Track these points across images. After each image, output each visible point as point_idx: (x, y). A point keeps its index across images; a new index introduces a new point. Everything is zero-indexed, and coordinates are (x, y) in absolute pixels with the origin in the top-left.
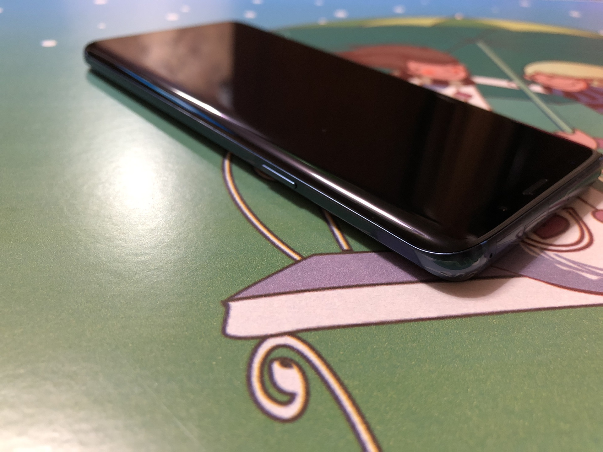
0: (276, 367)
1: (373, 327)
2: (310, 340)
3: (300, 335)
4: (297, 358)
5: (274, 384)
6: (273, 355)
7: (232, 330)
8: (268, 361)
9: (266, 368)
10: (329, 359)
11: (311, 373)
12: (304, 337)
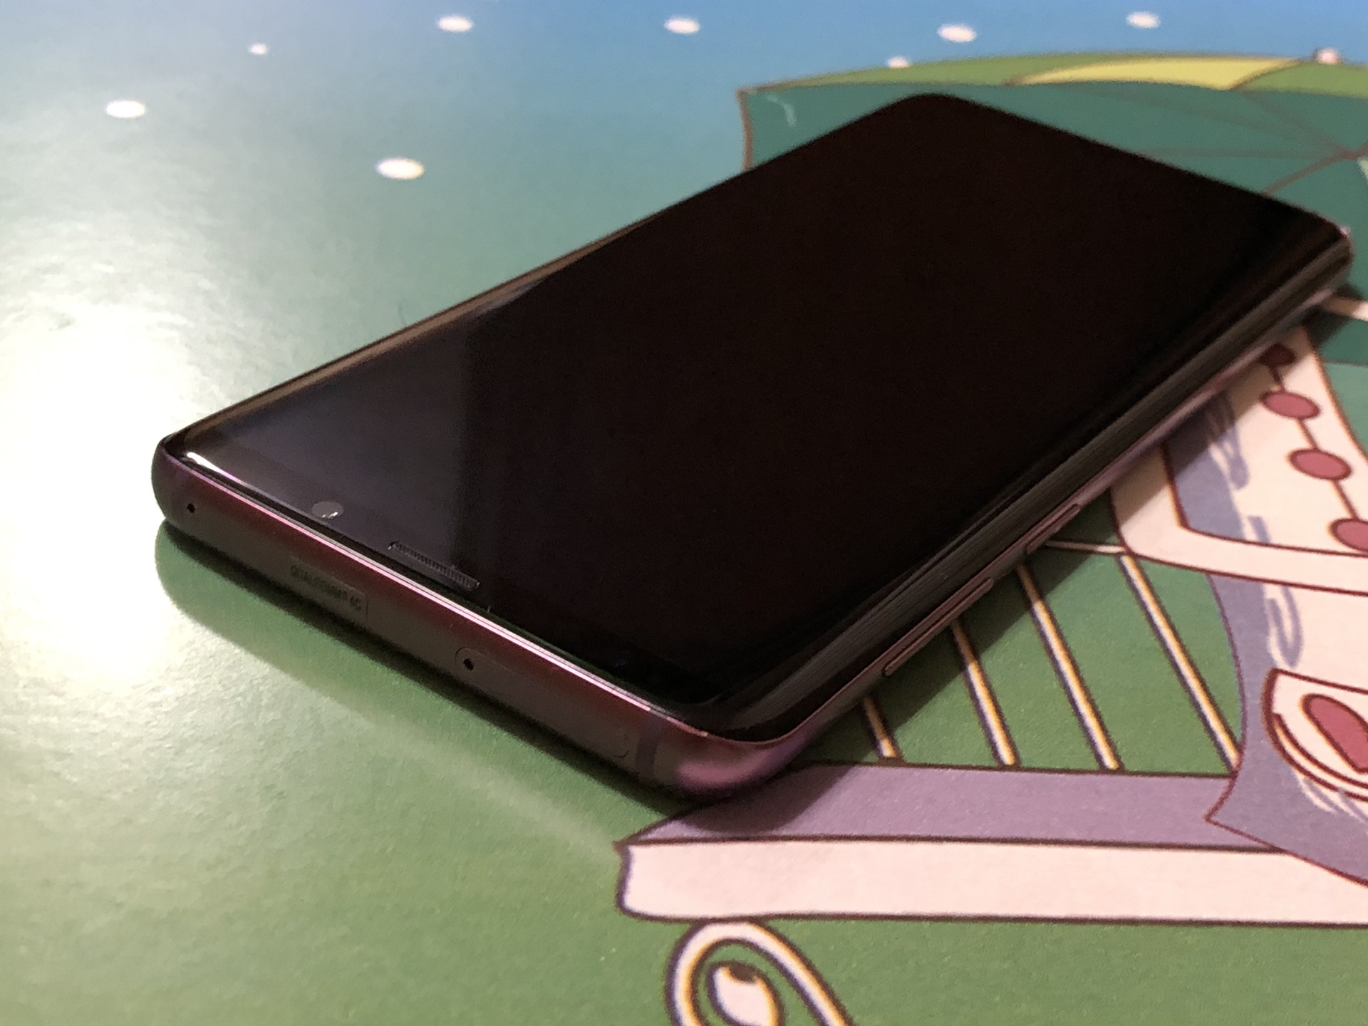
0: (723, 978)
1: (926, 925)
2: (792, 937)
3: (771, 923)
4: (764, 966)
5: (718, 1009)
6: (717, 956)
7: (634, 900)
8: (706, 966)
9: (703, 979)
10: (827, 976)
11: (789, 996)
12: (781, 930)
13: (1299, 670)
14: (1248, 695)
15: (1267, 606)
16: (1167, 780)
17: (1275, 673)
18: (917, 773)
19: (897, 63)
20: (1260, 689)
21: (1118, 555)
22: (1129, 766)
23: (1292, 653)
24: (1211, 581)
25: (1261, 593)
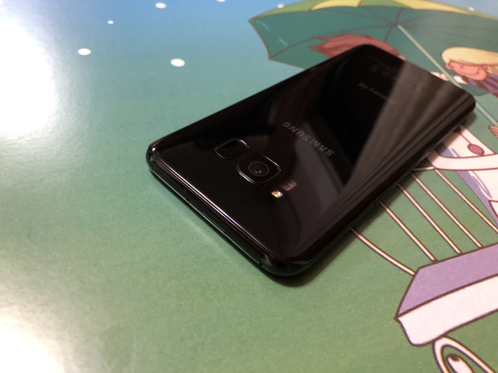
0: (451, 361)
1: (480, 320)
2: (456, 338)
3: (448, 335)
4: (457, 353)
6: (445, 354)
7: (415, 340)
8: (445, 359)
9: (447, 364)
10: (472, 349)
11: (470, 362)
12: (452, 337)
13: (494, 199)
14: (490, 211)
15: (474, 179)
16: (493, 247)
17: (490, 201)
18: (443, 264)
19: (280, 6)
20: (491, 209)
21: (434, 170)
22: (484, 245)
23: (488, 193)
24: (457, 173)
25: (469, 175)
